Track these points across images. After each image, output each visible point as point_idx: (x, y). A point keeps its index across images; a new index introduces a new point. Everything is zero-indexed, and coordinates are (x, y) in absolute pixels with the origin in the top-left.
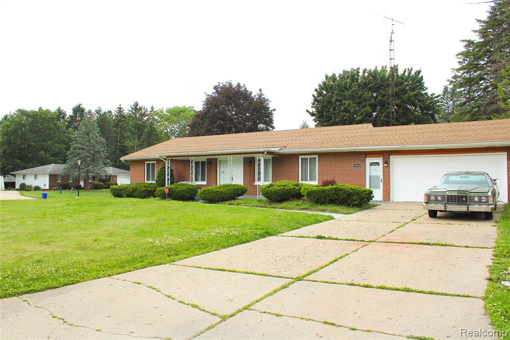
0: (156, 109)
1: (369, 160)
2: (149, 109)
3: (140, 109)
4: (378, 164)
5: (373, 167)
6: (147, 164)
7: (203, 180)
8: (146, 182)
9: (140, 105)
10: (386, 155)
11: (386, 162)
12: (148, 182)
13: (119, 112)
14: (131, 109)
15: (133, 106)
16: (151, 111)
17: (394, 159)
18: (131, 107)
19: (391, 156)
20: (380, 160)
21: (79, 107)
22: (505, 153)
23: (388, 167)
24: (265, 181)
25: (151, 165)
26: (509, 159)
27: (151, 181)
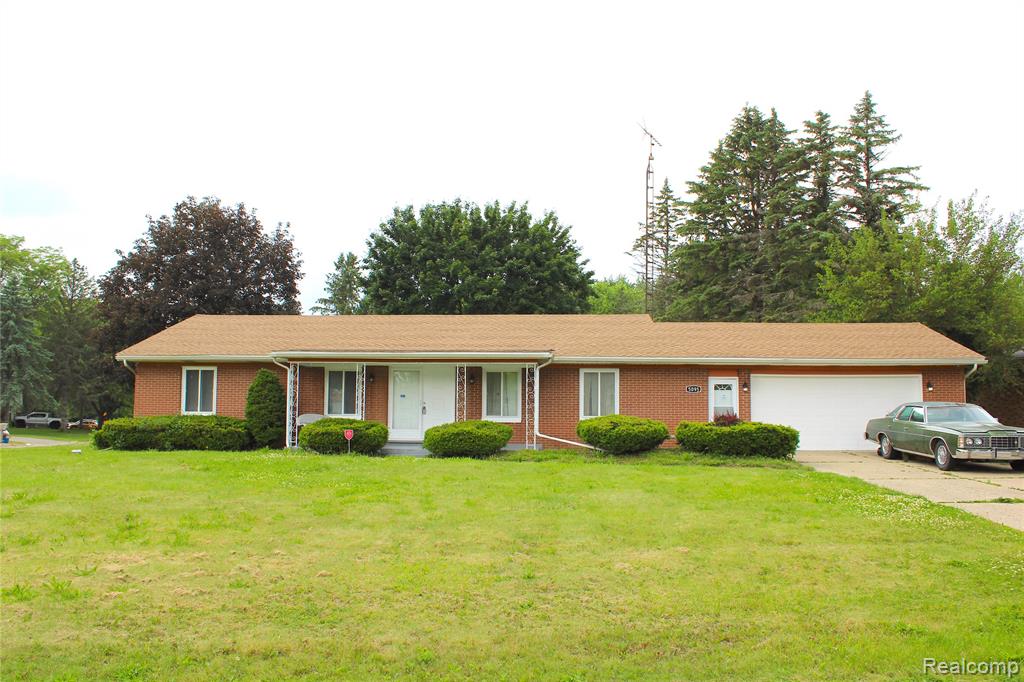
1: (713, 381)
4: (729, 388)
5: (719, 392)
6: (188, 372)
8: (184, 412)
10: (744, 373)
11: (745, 384)
12: (191, 413)
17: (755, 379)
19: (752, 375)
20: (734, 382)
22: (920, 376)
23: (749, 392)
24: (507, 414)
25: (199, 374)
26: (927, 385)
27: (198, 413)
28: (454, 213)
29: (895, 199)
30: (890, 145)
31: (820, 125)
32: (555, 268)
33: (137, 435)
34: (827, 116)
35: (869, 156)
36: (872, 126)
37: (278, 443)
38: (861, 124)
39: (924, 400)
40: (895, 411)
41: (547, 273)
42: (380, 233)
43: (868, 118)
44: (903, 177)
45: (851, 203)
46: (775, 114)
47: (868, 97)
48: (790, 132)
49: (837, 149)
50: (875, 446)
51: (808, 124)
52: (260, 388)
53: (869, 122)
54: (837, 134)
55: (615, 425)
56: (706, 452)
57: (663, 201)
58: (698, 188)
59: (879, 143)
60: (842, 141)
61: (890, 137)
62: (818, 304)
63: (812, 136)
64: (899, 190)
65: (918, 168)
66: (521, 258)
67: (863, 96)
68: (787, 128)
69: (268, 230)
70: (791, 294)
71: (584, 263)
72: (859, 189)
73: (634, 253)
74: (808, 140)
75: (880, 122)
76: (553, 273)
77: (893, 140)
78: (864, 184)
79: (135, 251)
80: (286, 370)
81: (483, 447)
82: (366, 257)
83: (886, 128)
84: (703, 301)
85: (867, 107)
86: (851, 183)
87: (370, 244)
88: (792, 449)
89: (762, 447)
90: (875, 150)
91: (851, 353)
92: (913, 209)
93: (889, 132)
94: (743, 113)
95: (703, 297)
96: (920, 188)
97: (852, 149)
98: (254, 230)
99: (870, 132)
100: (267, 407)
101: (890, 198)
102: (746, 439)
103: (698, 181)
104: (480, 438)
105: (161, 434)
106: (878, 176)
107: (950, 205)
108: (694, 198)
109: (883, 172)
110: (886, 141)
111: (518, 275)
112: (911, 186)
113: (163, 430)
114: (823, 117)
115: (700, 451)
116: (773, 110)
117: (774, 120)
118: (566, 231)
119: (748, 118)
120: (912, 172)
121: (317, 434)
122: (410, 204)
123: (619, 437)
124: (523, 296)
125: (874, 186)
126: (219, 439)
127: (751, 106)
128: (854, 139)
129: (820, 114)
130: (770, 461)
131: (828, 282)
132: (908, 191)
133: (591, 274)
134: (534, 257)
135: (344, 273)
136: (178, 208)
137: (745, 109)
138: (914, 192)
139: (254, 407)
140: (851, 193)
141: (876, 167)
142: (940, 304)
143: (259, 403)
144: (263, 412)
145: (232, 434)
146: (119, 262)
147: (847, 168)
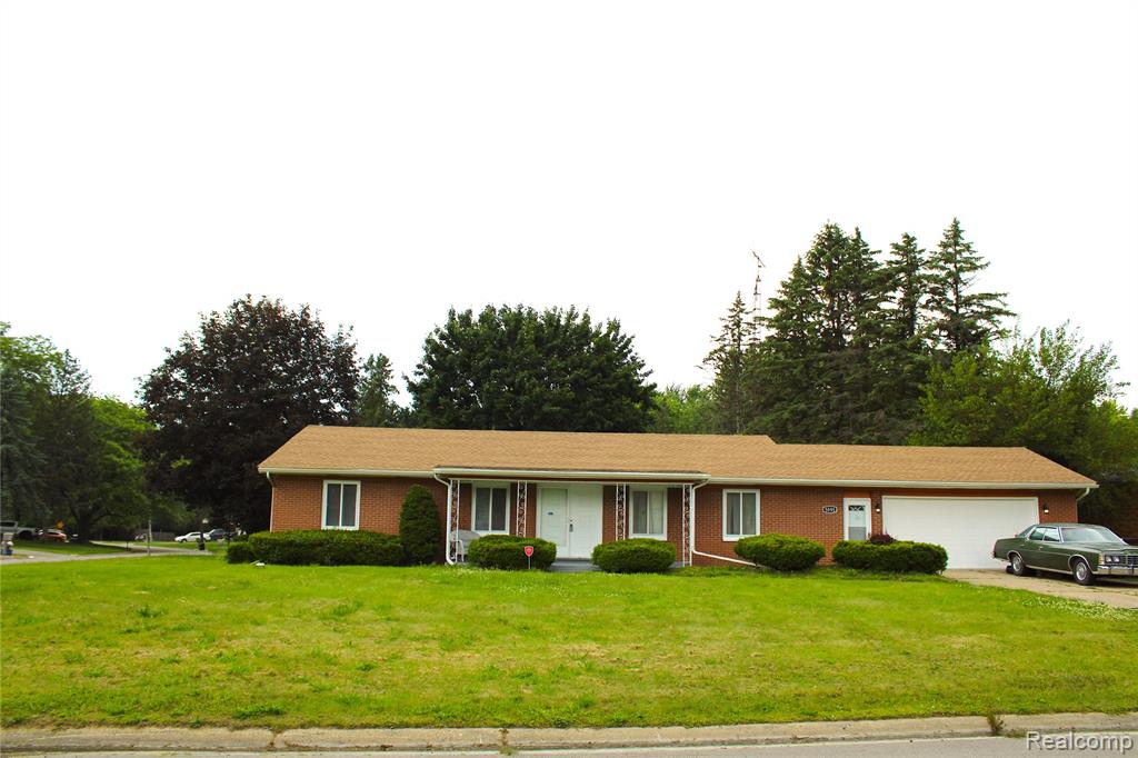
1: (848, 502)
4: (862, 508)
5: (853, 512)
6: (329, 485)
7: (499, 525)
8: (324, 527)
10: (876, 494)
11: (877, 505)
12: (331, 528)
17: (888, 503)
19: (884, 497)
20: (866, 502)
22: (1036, 499)
23: (880, 513)
24: (652, 533)
25: (341, 488)
26: (1042, 507)
27: (341, 527)
28: (517, 320)
29: (982, 323)
30: (979, 271)
31: (907, 247)
32: (622, 380)
33: (292, 550)
34: (914, 239)
35: (957, 281)
36: (959, 252)
37: (436, 558)
38: (950, 250)
39: (1041, 522)
40: (1027, 531)
41: (615, 385)
42: (436, 338)
43: (956, 244)
44: (993, 304)
45: (941, 326)
46: (858, 234)
47: (956, 224)
48: (874, 253)
49: (922, 271)
50: (1005, 564)
51: (896, 246)
52: (415, 504)
53: (958, 248)
54: (926, 256)
55: (782, 543)
56: (866, 568)
57: (735, 313)
58: (776, 303)
59: (969, 270)
60: (931, 264)
61: (978, 263)
62: (910, 425)
63: (898, 258)
64: (988, 315)
65: (1005, 295)
66: (587, 367)
67: (952, 222)
68: (872, 248)
69: (330, 334)
70: (881, 414)
71: (646, 375)
72: (947, 312)
73: (705, 366)
74: (897, 262)
75: (968, 247)
76: (620, 384)
77: (981, 267)
78: (953, 308)
79: (183, 349)
80: (447, 487)
81: (659, 563)
82: (421, 363)
83: (974, 255)
84: (787, 420)
85: (956, 232)
86: (939, 307)
87: (426, 349)
88: (943, 568)
89: (919, 563)
90: (963, 276)
91: (974, 477)
92: (1002, 334)
93: (977, 259)
94: (824, 230)
95: (786, 415)
96: (1007, 313)
97: (943, 274)
98: (314, 333)
99: (958, 257)
100: (425, 523)
101: (979, 323)
102: (906, 557)
103: (777, 296)
104: (656, 554)
105: (319, 548)
106: (968, 302)
107: (1043, 332)
108: (774, 313)
109: (973, 297)
110: (974, 268)
111: (586, 386)
112: (999, 312)
113: (321, 544)
114: (909, 240)
115: (859, 568)
116: (857, 229)
117: (857, 240)
118: (629, 341)
119: (830, 235)
120: (999, 298)
121: (496, 550)
122: (468, 308)
123: (788, 554)
124: (590, 408)
125: (962, 311)
126: (381, 554)
127: (831, 223)
128: (942, 263)
129: (907, 236)
130: (927, 577)
131: (930, 404)
132: (996, 317)
133: (655, 386)
134: (600, 369)
135: (373, 376)
136: (236, 305)
137: (827, 227)
138: (1002, 318)
139: (411, 523)
140: (939, 315)
141: (965, 292)
142: (1039, 429)
143: (416, 519)
144: (421, 528)
145: (393, 549)
146: (167, 362)
147: (933, 291)
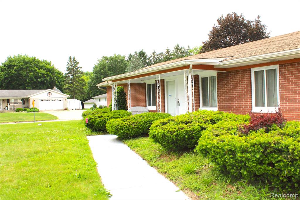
0: (191, 48)
2: (187, 48)
3: (181, 49)
9: (180, 46)
13: (167, 52)
14: (174, 49)
15: (175, 48)
16: (188, 50)
18: (174, 48)
21: (142, 51)
